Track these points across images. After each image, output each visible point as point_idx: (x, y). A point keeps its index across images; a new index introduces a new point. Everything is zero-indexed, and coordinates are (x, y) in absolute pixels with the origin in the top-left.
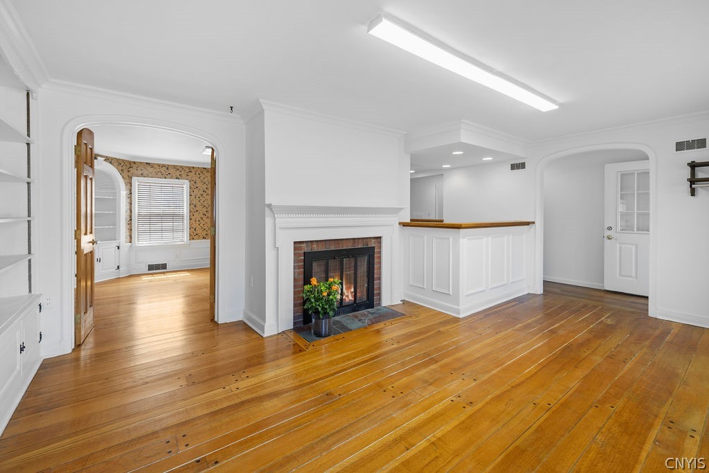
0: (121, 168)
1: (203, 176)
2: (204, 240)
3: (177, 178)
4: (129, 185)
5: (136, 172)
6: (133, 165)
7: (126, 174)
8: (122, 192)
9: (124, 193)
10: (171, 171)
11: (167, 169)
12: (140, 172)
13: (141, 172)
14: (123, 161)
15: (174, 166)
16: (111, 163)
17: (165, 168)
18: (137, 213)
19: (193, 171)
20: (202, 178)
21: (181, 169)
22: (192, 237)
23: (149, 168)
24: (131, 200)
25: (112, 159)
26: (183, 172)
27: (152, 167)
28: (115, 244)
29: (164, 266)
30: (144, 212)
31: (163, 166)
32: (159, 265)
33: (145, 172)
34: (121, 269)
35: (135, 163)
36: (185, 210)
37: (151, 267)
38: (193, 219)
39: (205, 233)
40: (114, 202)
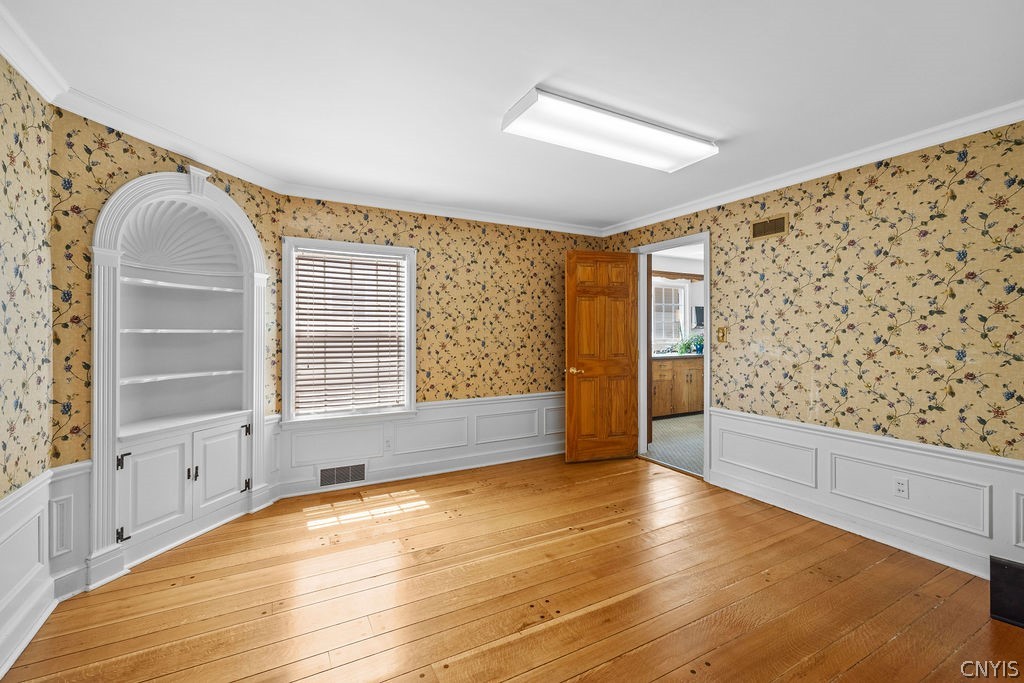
0: (256, 210)
1: (446, 239)
2: (449, 401)
3: (388, 242)
4: (274, 257)
5: (291, 224)
6: (284, 205)
7: (266, 227)
8: (257, 275)
9: (262, 279)
10: (375, 223)
11: (366, 217)
12: (301, 225)
13: (303, 225)
14: (261, 190)
15: (382, 211)
16: (227, 190)
17: (361, 217)
18: (294, 334)
19: (425, 224)
20: (443, 244)
21: (396, 220)
22: (421, 395)
23: (322, 213)
24: (280, 300)
25: (232, 180)
26: (401, 228)
27: (331, 212)
28: (238, 419)
29: (358, 472)
30: (312, 328)
31: (357, 210)
32: (346, 469)
33: (315, 226)
34: (254, 488)
35: (288, 199)
36: (405, 328)
37: (328, 477)
38: (425, 349)
39: (450, 382)
40: (236, 303)
